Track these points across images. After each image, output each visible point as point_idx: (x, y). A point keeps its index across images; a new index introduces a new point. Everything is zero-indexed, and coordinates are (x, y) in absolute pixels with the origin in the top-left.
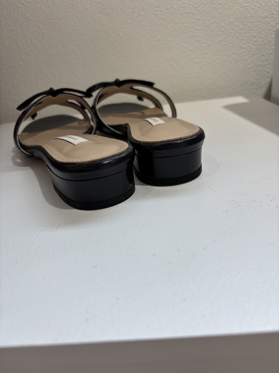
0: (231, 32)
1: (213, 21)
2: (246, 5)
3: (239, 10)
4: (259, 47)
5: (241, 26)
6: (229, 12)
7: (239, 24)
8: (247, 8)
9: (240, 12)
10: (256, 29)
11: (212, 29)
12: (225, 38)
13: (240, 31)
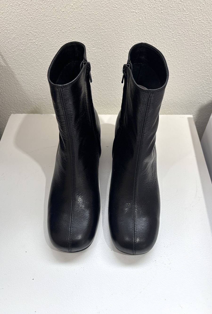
0: (191, 71)
1: (180, 63)
2: (208, 55)
3: (201, 58)
4: (209, 82)
5: (200, 68)
6: (194, 58)
7: (199, 67)
8: (208, 57)
9: (202, 59)
10: (210, 71)
11: (178, 68)
12: (186, 74)
13: (198, 71)
